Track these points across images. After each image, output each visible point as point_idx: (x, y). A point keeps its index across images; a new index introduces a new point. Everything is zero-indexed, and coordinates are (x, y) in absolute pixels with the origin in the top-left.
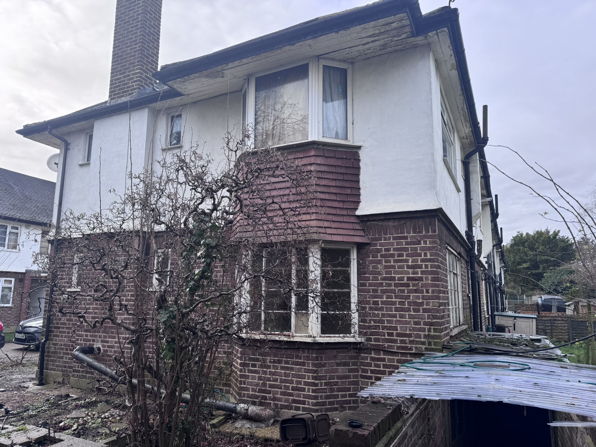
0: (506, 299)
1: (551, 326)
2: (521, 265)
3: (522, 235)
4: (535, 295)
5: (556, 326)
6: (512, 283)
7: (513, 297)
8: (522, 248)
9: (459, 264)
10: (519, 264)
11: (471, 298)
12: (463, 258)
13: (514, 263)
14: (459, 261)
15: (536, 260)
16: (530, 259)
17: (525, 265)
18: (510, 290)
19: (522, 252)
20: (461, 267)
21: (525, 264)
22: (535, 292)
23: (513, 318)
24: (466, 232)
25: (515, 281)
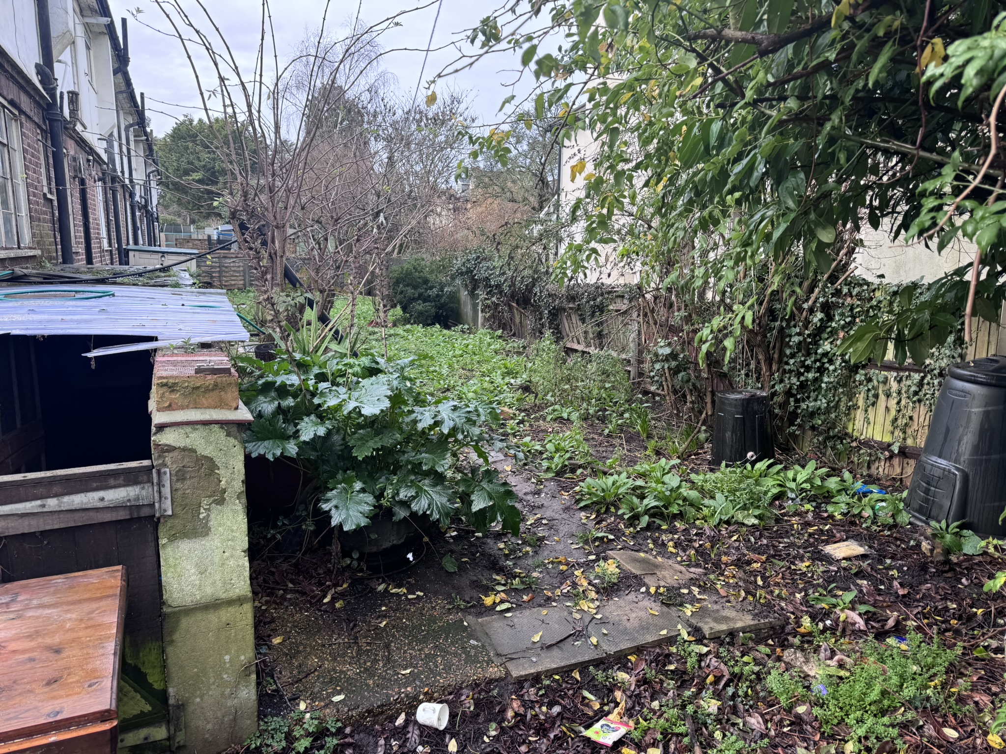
0: (161, 231)
1: (219, 267)
2: (189, 175)
3: (191, 121)
4: (209, 226)
5: (226, 267)
6: (176, 206)
7: (174, 228)
8: (190, 145)
9: (17, 128)
10: (186, 173)
11: (55, 203)
12: (28, 117)
13: (178, 170)
14: (16, 120)
15: (213, 168)
16: (204, 166)
17: (196, 176)
18: (169, 217)
19: (192, 153)
20: (23, 134)
21: (196, 174)
22: (210, 221)
23: (161, 255)
24: (37, 66)
25: (179, 202)
